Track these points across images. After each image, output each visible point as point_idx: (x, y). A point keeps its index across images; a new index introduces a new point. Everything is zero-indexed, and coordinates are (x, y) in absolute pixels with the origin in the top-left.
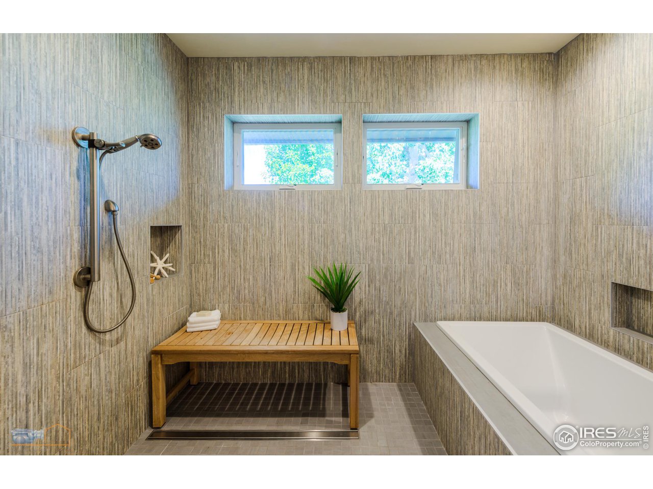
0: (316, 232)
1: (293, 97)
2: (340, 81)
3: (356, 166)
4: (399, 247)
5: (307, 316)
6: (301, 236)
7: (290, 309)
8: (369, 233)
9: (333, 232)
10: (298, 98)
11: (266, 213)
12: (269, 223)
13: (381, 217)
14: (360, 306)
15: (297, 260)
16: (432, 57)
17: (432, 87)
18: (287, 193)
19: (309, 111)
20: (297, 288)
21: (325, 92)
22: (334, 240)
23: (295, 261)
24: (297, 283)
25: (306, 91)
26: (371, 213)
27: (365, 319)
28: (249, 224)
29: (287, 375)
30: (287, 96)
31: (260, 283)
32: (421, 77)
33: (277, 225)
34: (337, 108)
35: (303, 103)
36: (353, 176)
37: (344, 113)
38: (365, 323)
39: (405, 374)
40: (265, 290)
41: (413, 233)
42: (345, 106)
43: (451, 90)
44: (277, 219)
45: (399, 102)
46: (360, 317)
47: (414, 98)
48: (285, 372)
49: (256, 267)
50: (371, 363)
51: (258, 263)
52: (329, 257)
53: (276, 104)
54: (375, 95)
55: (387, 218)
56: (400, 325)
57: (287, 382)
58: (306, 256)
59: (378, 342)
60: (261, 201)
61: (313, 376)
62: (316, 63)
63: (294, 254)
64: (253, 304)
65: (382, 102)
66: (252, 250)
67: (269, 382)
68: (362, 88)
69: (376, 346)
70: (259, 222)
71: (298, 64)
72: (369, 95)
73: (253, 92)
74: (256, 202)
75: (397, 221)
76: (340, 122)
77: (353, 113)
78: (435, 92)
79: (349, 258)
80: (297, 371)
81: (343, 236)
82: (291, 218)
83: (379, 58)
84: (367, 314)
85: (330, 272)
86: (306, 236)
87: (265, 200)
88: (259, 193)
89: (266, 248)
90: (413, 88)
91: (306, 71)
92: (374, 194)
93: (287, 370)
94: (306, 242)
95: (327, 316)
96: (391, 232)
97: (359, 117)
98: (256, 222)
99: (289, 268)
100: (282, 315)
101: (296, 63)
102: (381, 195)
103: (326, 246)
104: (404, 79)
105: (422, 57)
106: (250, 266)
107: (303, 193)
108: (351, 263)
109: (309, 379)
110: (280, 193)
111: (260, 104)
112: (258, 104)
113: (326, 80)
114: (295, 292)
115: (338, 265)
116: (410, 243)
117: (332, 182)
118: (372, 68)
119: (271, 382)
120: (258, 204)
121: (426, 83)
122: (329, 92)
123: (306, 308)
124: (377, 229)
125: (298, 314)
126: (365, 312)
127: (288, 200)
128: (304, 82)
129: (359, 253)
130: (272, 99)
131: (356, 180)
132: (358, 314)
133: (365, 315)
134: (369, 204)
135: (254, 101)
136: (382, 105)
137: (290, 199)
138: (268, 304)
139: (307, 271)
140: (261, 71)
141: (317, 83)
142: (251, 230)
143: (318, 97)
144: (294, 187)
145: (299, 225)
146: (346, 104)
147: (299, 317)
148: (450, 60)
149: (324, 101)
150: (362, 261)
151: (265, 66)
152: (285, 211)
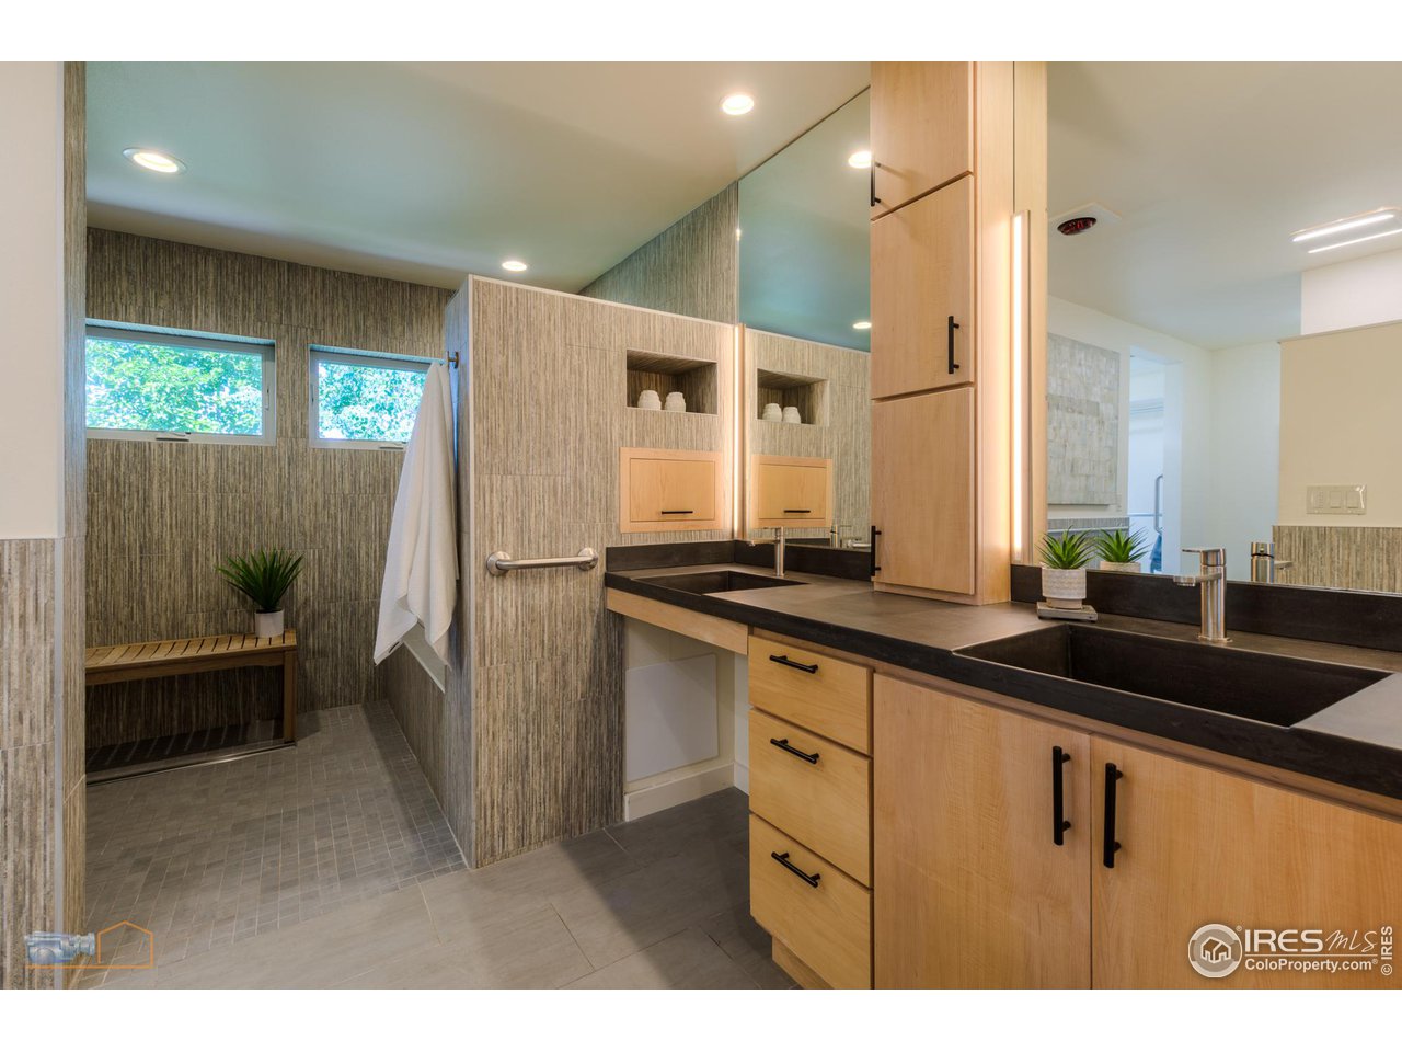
0: (230, 505)
1: (187, 303)
2: (271, 294)
3: (298, 415)
4: (366, 525)
5: (212, 629)
6: (202, 512)
7: (182, 622)
8: (320, 508)
9: (259, 504)
10: (197, 307)
11: (133, 477)
12: (138, 492)
13: (339, 485)
14: (305, 608)
15: (195, 547)
16: (411, 285)
17: (410, 323)
18: (174, 447)
19: (217, 328)
20: (194, 590)
21: (245, 305)
22: (261, 518)
23: (191, 549)
24: (194, 581)
25: (211, 298)
26: (323, 479)
27: (314, 624)
28: (96, 494)
29: (176, 723)
30: (176, 300)
31: (119, 587)
32: (395, 308)
33: (155, 495)
34: (266, 330)
35: (206, 315)
36: (294, 428)
37: (279, 338)
38: (314, 629)
39: (375, 690)
40: (130, 597)
41: (386, 506)
42: (279, 328)
43: (436, 332)
44: (156, 486)
45: (365, 335)
46: (306, 622)
47: (387, 333)
48: (172, 718)
49: (111, 560)
50: (323, 684)
51: (115, 554)
52: (254, 541)
53: (153, 310)
54: (328, 320)
55: (347, 486)
56: (367, 626)
57: (175, 733)
58: (212, 542)
59: (334, 652)
60: (123, 458)
61: (225, 715)
62: (229, 261)
63: (188, 538)
64: (106, 620)
65: (340, 332)
66: (103, 535)
67: (138, 739)
68: (307, 307)
69: (330, 659)
70: (118, 490)
71: (196, 256)
72: (319, 319)
73: (106, 286)
74: (112, 458)
75: (363, 491)
76: (272, 346)
77: (294, 341)
78: (415, 331)
79: (288, 541)
80: (194, 713)
81: (277, 511)
82: (184, 485)
83: (334, 272)
84: (316, 617)
85: (254, 561)
86: (212, 512)
87: (131, 456)
88: (118, 445)
89: (132, 531)
90: (384, 319)
91: (211, 269)
92: (328, 454)
93: (175, 716)
94: (212, 521)
95: (249, 627)
96: (354, 505)
97: (303, 346)
98: (112, 489)
99: (178, 560)
100: (165, 633)
101: (193, 255)
102: (338, 455)
103: (247, 525)
104: (372, 306)
105: (397, 283)
106: (100, 560)
107: (206, 448)
108: (291, 547)
109: (217, 720)
110: (160, 446)
111: (119, 305)
112: (116, 305)
113: (247, 289)
114: (190, 596)
115: (268, 552)
116: (381, 519)
117: (259, 433)
118: (324, 284)
119: (143, 737)
120: (117, 462)
121: (403, 317)
122: (253, 305)
123: (210, 618)
124: (332, 501)
125: (197, 628)
126: (314, 615)
127: (177, 457)
128: (207, 283)
129: (304, 534)
130: (145, 301)
131: (299, 434)
132: (302, 619)
133: (314, 619)
134: (319, 467)
135: (108, 299)
136: (339, 337)
137: (180, 457)
138: (136, 618)
139: (213, 561)
140: (123, 254)
141: (231, 289)
142: (100, 502)
143: (233, 310)
144: (187, 437)
145: (197, 496)
146: (282, 327)
147: (198, 633)
148: (435, 294)
149: (244, 317)
150: (308, 546)
151: (132, 247)
152: (170, 473)
